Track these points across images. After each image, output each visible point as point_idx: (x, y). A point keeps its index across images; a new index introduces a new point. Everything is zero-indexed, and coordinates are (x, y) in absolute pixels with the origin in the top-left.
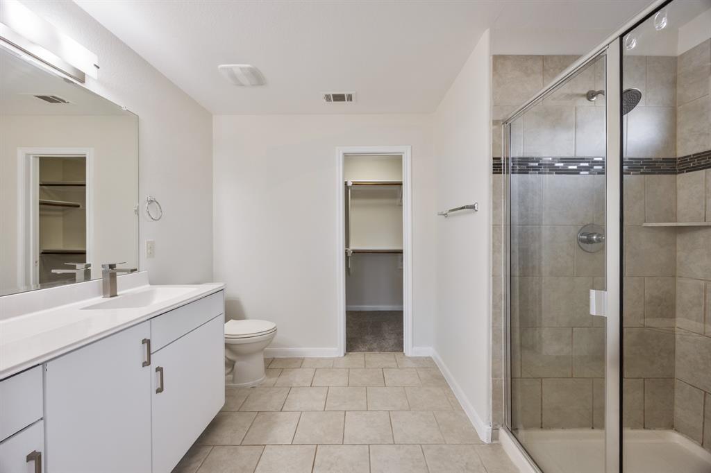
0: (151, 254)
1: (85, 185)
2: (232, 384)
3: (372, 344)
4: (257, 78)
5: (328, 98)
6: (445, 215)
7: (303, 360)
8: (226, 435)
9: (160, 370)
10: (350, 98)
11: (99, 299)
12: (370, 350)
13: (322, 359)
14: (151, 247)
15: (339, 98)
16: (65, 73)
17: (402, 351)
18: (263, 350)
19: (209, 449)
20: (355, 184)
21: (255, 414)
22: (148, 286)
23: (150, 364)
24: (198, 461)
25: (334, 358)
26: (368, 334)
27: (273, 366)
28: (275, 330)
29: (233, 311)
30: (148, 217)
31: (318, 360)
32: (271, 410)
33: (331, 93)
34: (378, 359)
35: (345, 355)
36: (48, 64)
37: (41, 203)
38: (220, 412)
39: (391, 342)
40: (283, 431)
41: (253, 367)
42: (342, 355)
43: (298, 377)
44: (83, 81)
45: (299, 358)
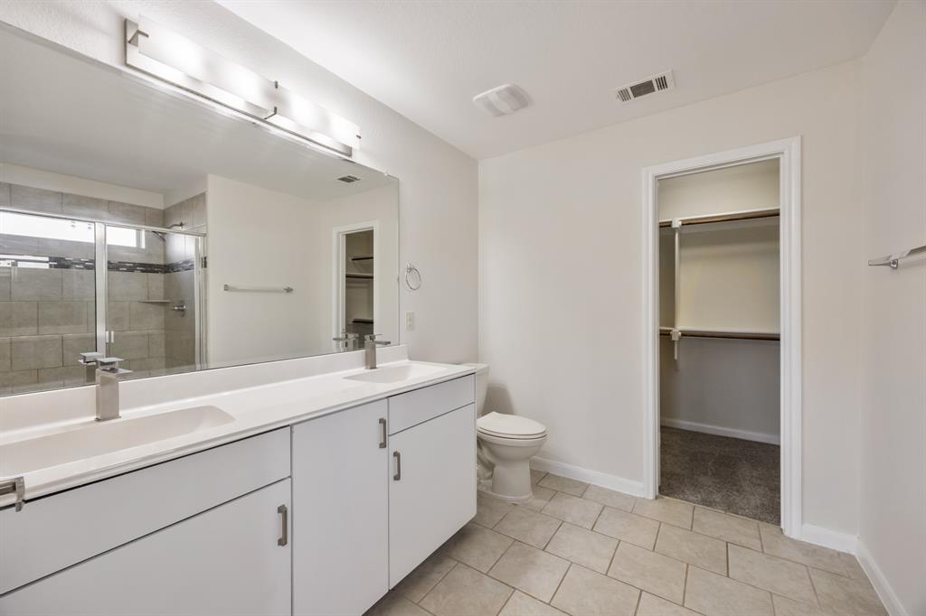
0: (411, 327)
1: (372, 258)
2: (490, 493)
3: (711, 492)
4: (518, 98)
5: (624, 95)
6: (894, 264)
7: (586, 487)
8: (473, 553)
9: (397, 455)
10: (662, 83)
11: (362, 370)
12: (707, 503)
13: (619, 494)
14: (411, 318)
15: (643, 89)
16: (336, 151)
17: (778, 522)
18: (528, 458)
19: (453, 563)
20: (686, 224)
21: (511, 542)
22: (407, 360)
23: (385, 446)
24: (439, 573)
25: (636, 498)
26: (706, 474)
27: (545, 483)
28: (544, 435)
29: (495, 401)
30: (406, 283)
31: (611, 493)
32: (531, 543)
33: (628, 85)
34: (718, 524)
35: (656, 498)
36: (324, 146)
37: (347, 276)
38: (470, 522)
39: (755, 500)
40: (541, 580)
41: (516, 478)
42: (651, 497)
43: (574, 509)
44: (350, 155)
45: (581, 483)
